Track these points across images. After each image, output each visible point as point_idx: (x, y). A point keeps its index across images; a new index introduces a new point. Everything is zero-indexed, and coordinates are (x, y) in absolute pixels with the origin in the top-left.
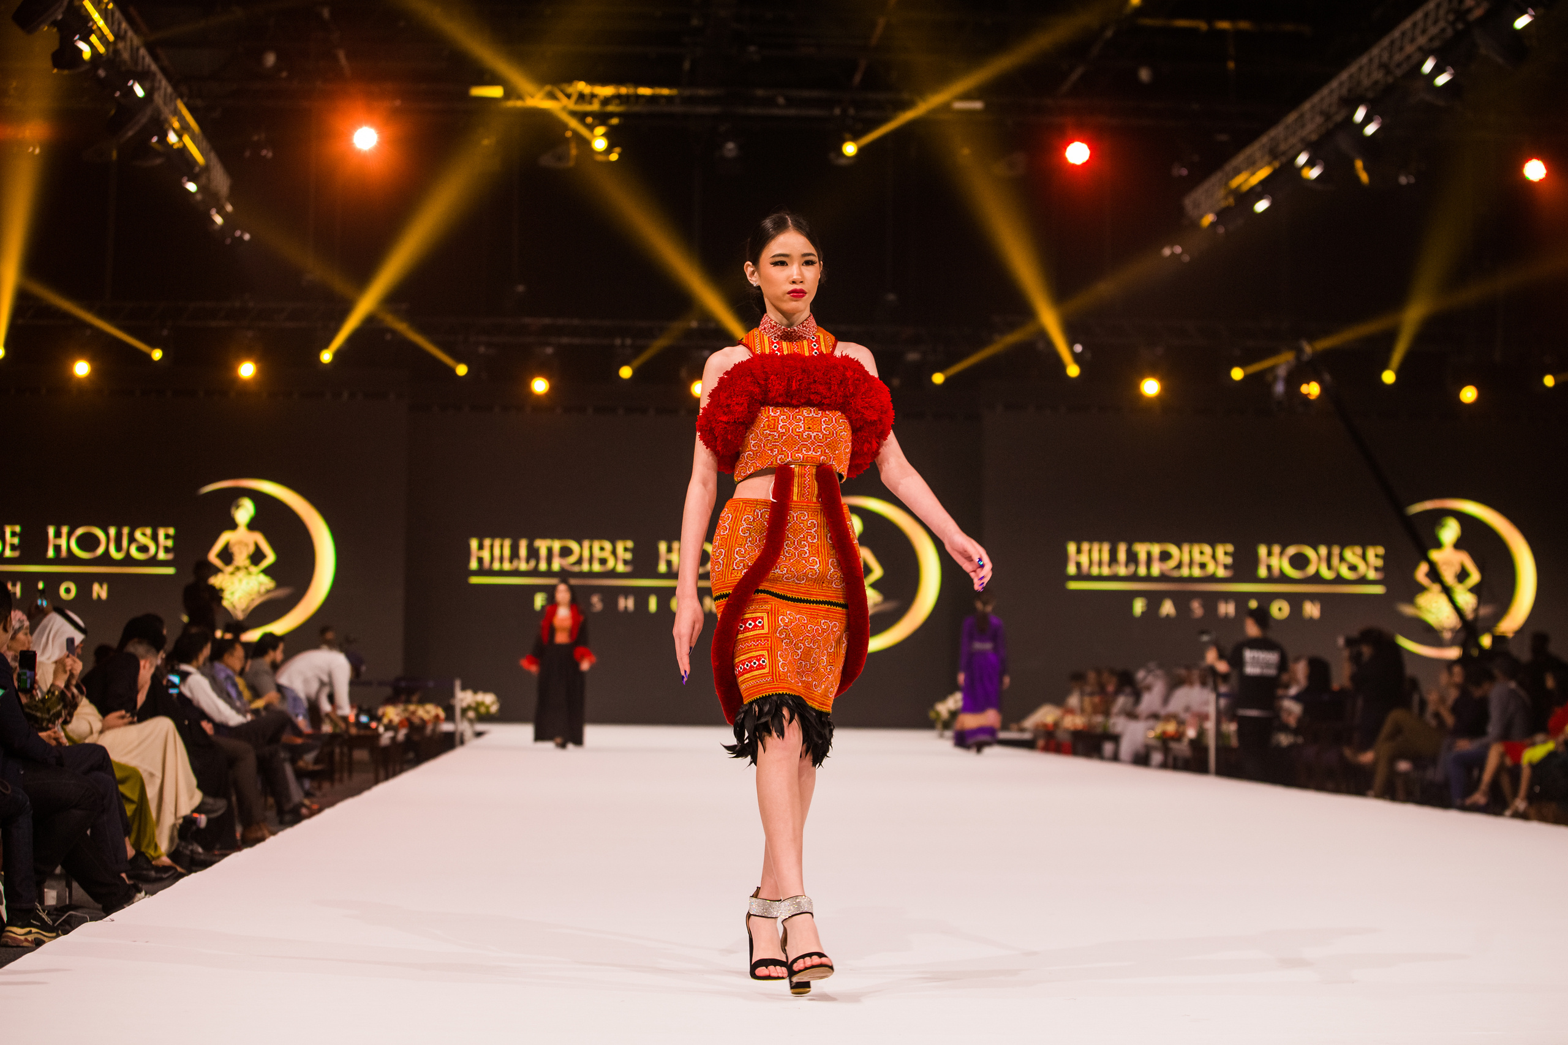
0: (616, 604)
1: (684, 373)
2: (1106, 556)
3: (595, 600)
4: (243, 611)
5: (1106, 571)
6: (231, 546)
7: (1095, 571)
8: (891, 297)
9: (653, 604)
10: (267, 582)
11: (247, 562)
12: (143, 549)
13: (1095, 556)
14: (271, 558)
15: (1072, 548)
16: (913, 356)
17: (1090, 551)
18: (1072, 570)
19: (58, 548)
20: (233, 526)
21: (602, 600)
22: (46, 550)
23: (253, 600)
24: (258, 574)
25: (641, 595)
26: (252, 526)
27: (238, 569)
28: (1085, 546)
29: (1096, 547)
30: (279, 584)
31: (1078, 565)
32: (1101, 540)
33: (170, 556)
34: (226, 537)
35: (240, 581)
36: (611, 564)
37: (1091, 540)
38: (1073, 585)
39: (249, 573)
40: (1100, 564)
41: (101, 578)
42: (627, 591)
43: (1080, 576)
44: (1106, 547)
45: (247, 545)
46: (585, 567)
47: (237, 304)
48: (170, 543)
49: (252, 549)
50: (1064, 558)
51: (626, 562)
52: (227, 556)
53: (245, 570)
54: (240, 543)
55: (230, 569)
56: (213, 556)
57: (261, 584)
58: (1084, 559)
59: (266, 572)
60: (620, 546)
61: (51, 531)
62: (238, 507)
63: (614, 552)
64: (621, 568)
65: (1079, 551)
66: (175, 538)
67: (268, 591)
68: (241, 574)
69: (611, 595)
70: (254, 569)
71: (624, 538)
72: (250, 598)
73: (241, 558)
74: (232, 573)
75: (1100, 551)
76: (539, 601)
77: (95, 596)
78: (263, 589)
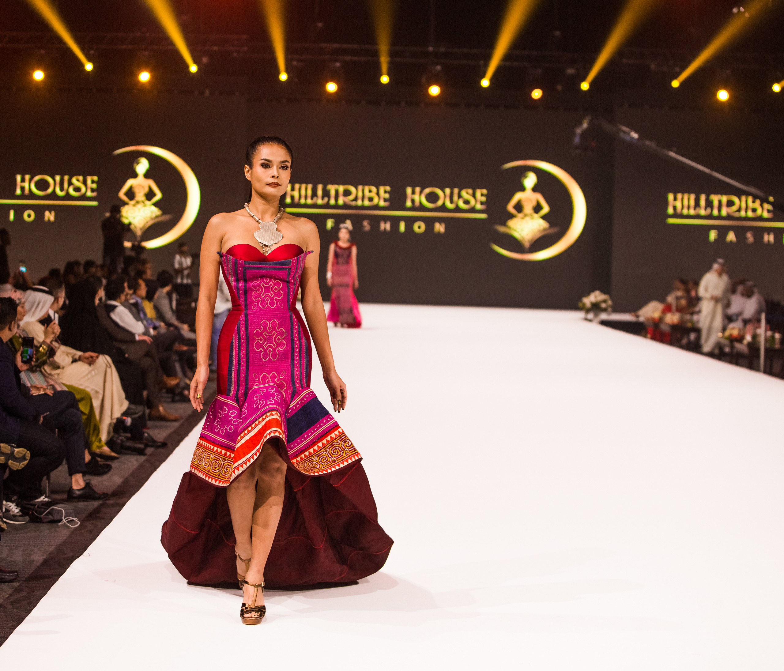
0: (379, 226)
1: (424, 80)
2: (692, 203)
3: (365, 223)
4: (141, 229)
5: (692, 212)
6: (133, 186)
7: (685, 212)
8: (557, 33)
9: (402, 227)
10: (156, 211)
11: (144, 198)
12: (77, 189)
13: (686, 202)
14: (159, 195)
15: (671, 197)
16: (571, 71)
17: (682, 199)
18: (670, 211)
19: (23, 189)
20: (135, 175)
21: (370, 224)
22: (15, 190)
23: (147, 222)
24: (150, 205)
25: (395, 221)
26: (147, 175)
27: (138, 202)
28: (679, 196)
29: (686, 196)
30: (164, 212)
31: (675, 208)
32: (689, 193)
33: (95, 194)
34: (130, 182)
35: (139, 210)
36: (376, 201)
37: (683, 192)
38: (671, 221)
39: (145, 206)
40: (689, 208)
41: (50, 208)
42: (386, 219)
43: (676, 215)
44: (693, 197)
45: (143, 187)
46: (359, 203)
47: (139, 34)
48: (94, 186)
49: (147, 190)
50: (666, 203)
51: (385, 200)
52: (131, 194)
53: (142, 204)
54: (139, 186)
55: (132, 202)
56: (122, 194)
57: (152, 212)
58: (678, 204)
59: (156, 205)
60: (382, 189)
61: (19, 178)
62: (138, 163)
63: (378, 194)
64: (382, 204)
65: (675, 199)
66: (98, 183)
67: (157, 217)
68: (140, 206)
69: (376, 221)
70: (148, 203)
71: (384, 185)
72: (145, 221)
73: (140, 195)
74: (134, 205)
75: (689, 199)
76: (330, 224)
77: (46, 219)
78: (154, 215)
